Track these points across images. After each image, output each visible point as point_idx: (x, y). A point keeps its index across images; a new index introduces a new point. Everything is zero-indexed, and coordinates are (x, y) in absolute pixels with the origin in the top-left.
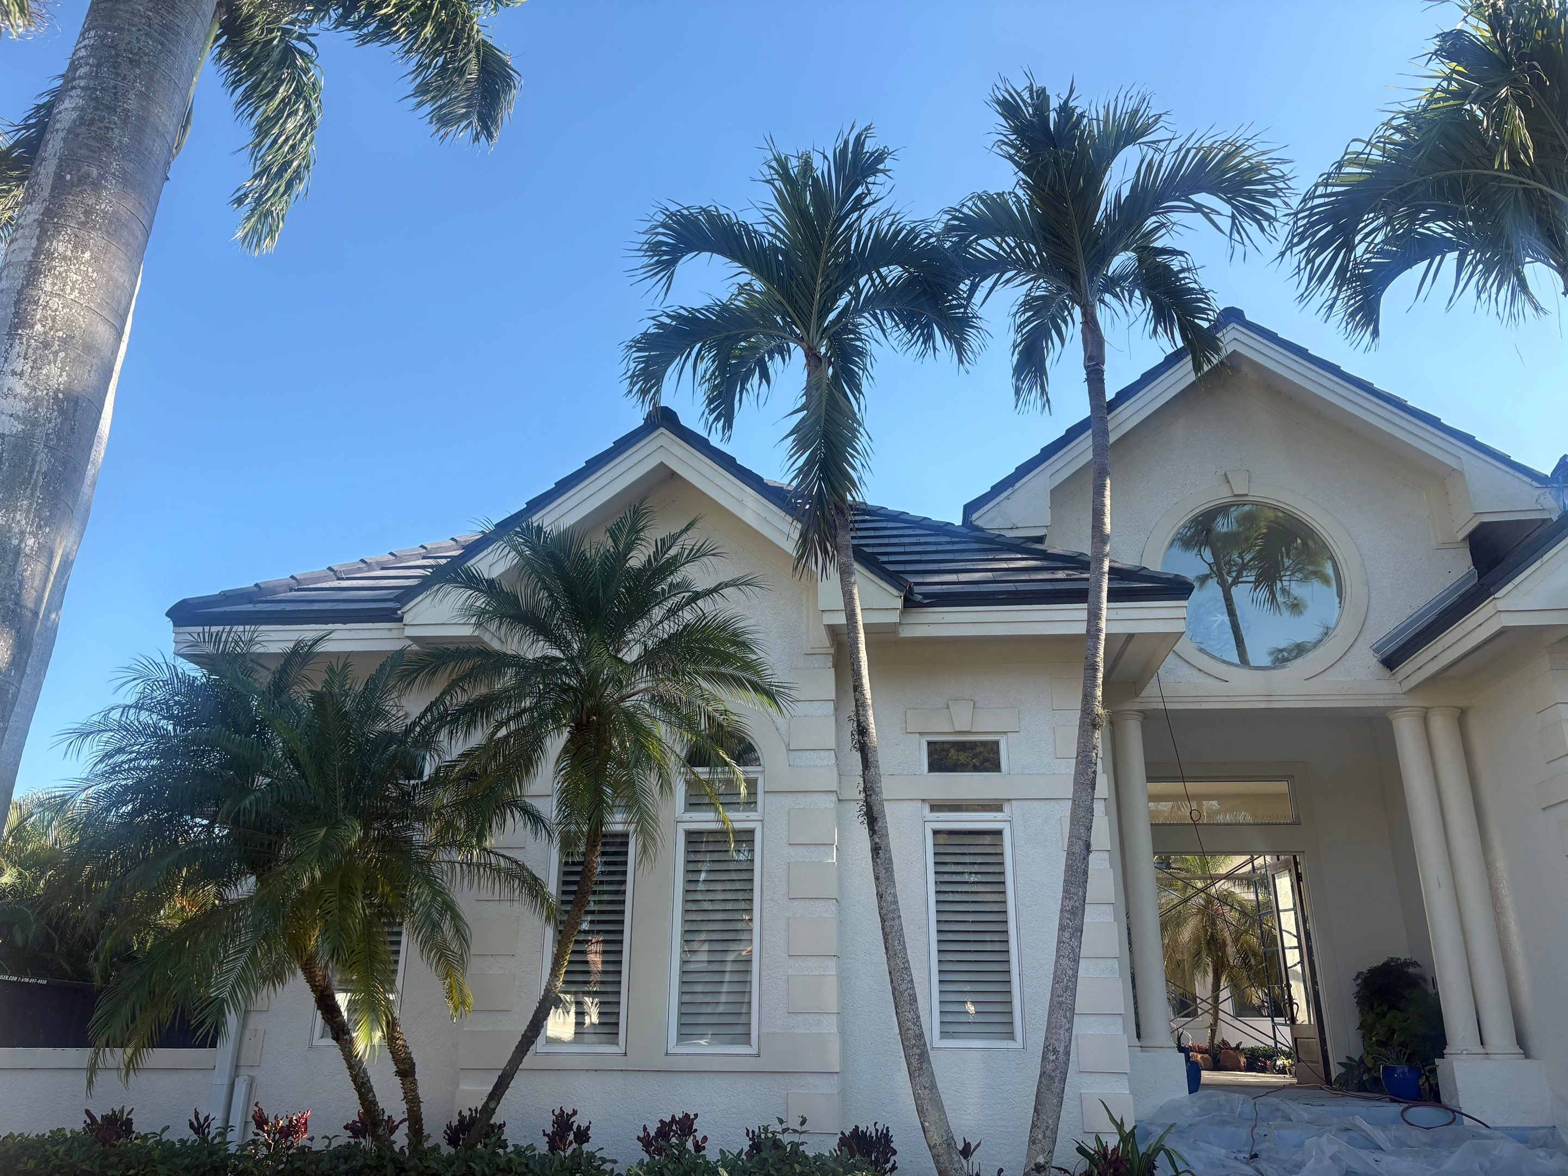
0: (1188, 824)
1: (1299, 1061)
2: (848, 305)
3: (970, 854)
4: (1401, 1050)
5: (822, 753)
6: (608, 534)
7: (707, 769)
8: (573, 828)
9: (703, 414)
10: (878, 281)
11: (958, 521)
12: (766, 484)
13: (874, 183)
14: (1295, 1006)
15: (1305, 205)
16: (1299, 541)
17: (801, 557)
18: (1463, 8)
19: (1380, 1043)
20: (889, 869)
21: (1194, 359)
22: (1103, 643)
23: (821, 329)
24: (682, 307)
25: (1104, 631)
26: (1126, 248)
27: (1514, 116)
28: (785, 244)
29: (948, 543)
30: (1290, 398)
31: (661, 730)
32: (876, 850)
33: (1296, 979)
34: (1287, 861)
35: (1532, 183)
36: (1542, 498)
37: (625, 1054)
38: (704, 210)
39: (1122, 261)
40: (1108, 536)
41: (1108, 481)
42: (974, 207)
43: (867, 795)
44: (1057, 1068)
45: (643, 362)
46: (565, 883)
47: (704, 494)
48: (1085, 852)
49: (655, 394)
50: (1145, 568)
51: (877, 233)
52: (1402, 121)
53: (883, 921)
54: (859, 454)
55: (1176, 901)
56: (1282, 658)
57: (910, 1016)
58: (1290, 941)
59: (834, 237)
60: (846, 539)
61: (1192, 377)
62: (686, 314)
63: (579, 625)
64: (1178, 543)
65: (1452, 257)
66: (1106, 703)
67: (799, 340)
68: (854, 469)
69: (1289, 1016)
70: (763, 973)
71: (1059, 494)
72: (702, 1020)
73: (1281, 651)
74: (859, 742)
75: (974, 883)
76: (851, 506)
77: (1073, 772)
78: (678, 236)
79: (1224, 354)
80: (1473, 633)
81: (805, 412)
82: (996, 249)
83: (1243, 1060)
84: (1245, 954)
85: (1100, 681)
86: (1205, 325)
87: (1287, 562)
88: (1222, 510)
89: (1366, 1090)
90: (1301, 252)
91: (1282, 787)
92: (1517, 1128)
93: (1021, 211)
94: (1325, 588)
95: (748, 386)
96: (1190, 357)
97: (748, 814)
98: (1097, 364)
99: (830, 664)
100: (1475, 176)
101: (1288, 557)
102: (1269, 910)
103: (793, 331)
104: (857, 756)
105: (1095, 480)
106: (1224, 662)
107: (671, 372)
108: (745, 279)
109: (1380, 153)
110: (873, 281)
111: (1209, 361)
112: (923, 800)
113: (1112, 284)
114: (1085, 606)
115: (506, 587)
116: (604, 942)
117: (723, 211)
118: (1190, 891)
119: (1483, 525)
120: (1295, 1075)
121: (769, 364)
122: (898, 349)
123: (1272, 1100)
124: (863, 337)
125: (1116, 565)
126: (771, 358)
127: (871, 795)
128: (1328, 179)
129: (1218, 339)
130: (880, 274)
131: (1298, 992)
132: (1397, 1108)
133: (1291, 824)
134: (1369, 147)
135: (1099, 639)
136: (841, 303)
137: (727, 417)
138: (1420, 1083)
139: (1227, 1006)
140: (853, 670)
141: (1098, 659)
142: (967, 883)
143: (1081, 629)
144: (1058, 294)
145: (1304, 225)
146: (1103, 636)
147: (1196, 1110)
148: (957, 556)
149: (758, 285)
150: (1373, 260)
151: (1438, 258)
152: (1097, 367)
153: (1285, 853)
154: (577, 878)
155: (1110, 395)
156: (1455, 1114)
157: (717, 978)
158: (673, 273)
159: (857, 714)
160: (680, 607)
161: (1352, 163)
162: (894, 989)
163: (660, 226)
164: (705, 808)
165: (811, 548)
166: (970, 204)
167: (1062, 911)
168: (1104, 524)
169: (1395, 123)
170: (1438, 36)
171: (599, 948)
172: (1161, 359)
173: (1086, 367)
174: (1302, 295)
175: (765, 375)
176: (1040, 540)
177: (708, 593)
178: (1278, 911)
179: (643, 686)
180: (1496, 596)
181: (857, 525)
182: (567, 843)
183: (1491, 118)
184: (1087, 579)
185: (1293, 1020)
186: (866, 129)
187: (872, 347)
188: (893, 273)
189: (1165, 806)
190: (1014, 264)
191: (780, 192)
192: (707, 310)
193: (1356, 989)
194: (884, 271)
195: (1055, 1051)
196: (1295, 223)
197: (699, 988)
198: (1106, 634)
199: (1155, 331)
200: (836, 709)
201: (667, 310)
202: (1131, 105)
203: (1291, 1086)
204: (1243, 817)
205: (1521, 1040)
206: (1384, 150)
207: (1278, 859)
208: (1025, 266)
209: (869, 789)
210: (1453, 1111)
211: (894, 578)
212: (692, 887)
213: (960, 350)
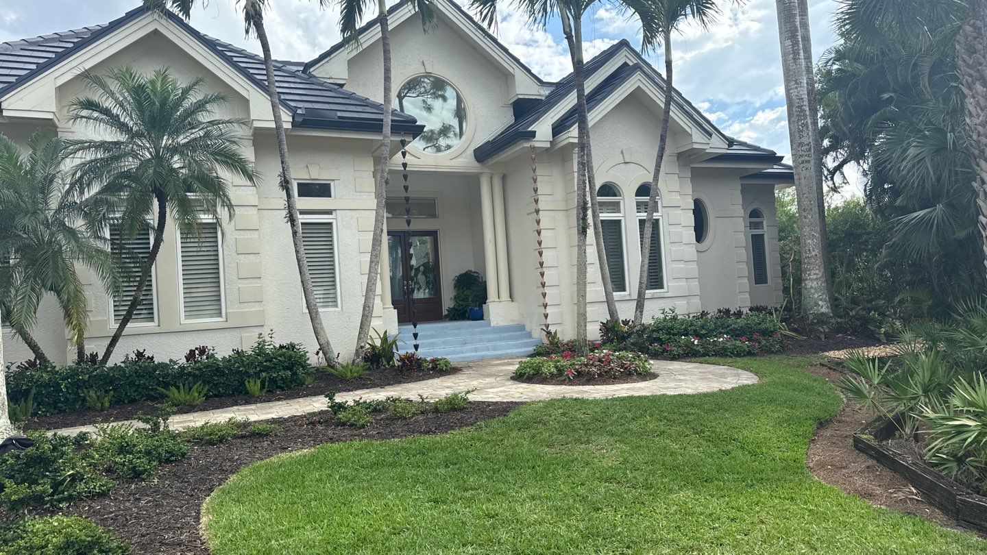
3: (317, 233)
5: (250, 188)
32: (295, 233)
36: (540, 90)
37: (159, 326)
70: (226, 287)
71: (352, 63)
72: (195, 309)
74: (286, 186)
75: (319, 245)
99: (252, 144)
104: (284, 192)
119: (519, 99)
127: (292, 210)
140: (281, 153)
142: (316, 245)
159: (284, 174)
176: (341, 86)
205: (511, 295)
210: (488, 322)
211: (286, 105)
212: (184, 250)
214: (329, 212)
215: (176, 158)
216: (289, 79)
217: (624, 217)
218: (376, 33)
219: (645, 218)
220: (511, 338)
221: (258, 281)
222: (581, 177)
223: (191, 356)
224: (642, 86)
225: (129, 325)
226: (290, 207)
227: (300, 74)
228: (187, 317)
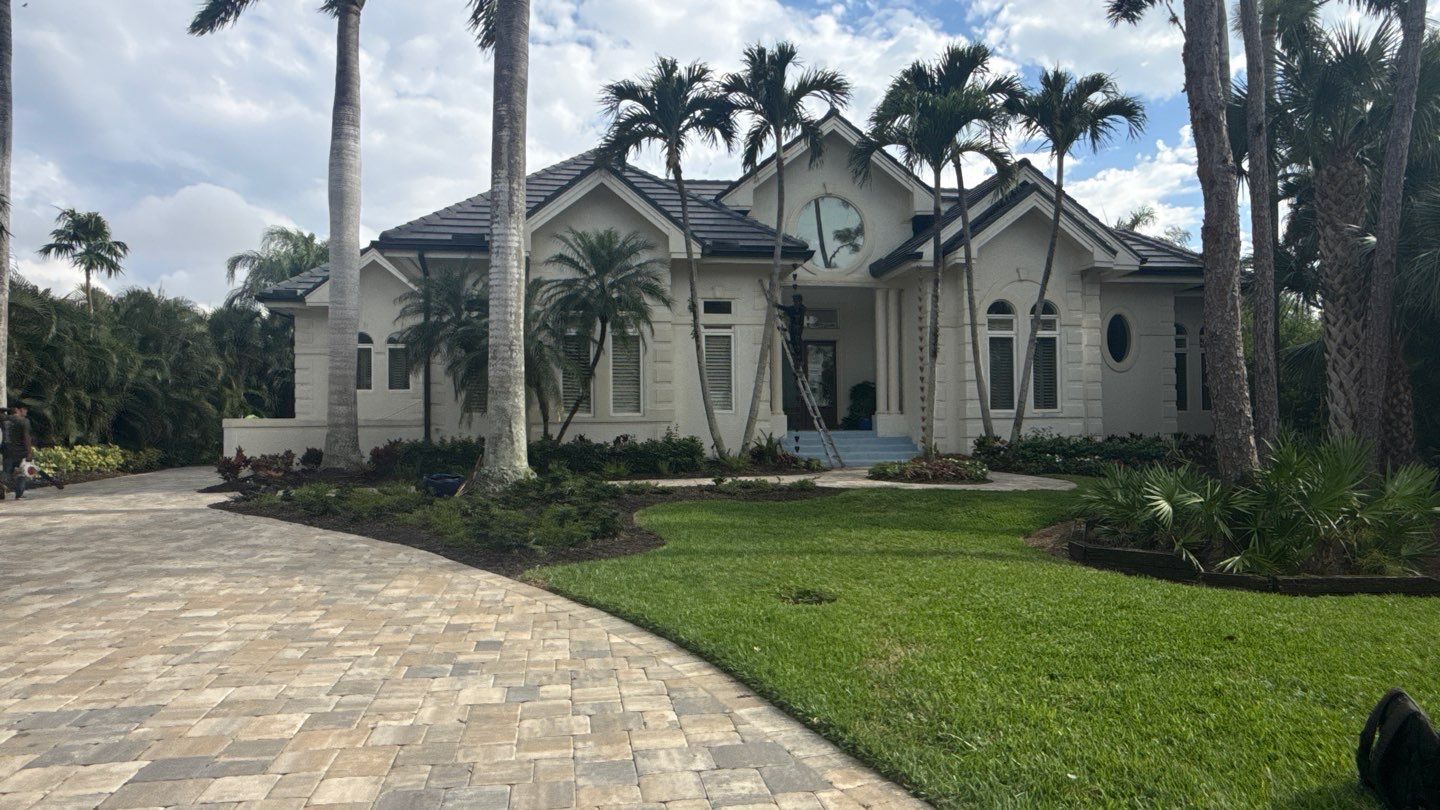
3: (718, 344)
19: (857, 411)
32: (698, 347)
70: (646, 389)
75: (721, 355)
88: (822, 198)
97: (636, 330)
99: (669, 271)
106: (816, 266)
119: (917, 217)
127: (697, 328)
142: (718, 355)
176: (745, 213)
197: (620, 394)
200: (671, 289)
205: (901, 408)
214: (729, 327)
215: (615, 290)
216: (702, 210)
217: (1017, 335)
218: (773, 168)
220: (895, 450)
221: (668, 385)
223: (617, 441)
224: (1039, 206)
225: (576, 415)
226: (696, 325)
227: (712, 204)
228: (615, 411)
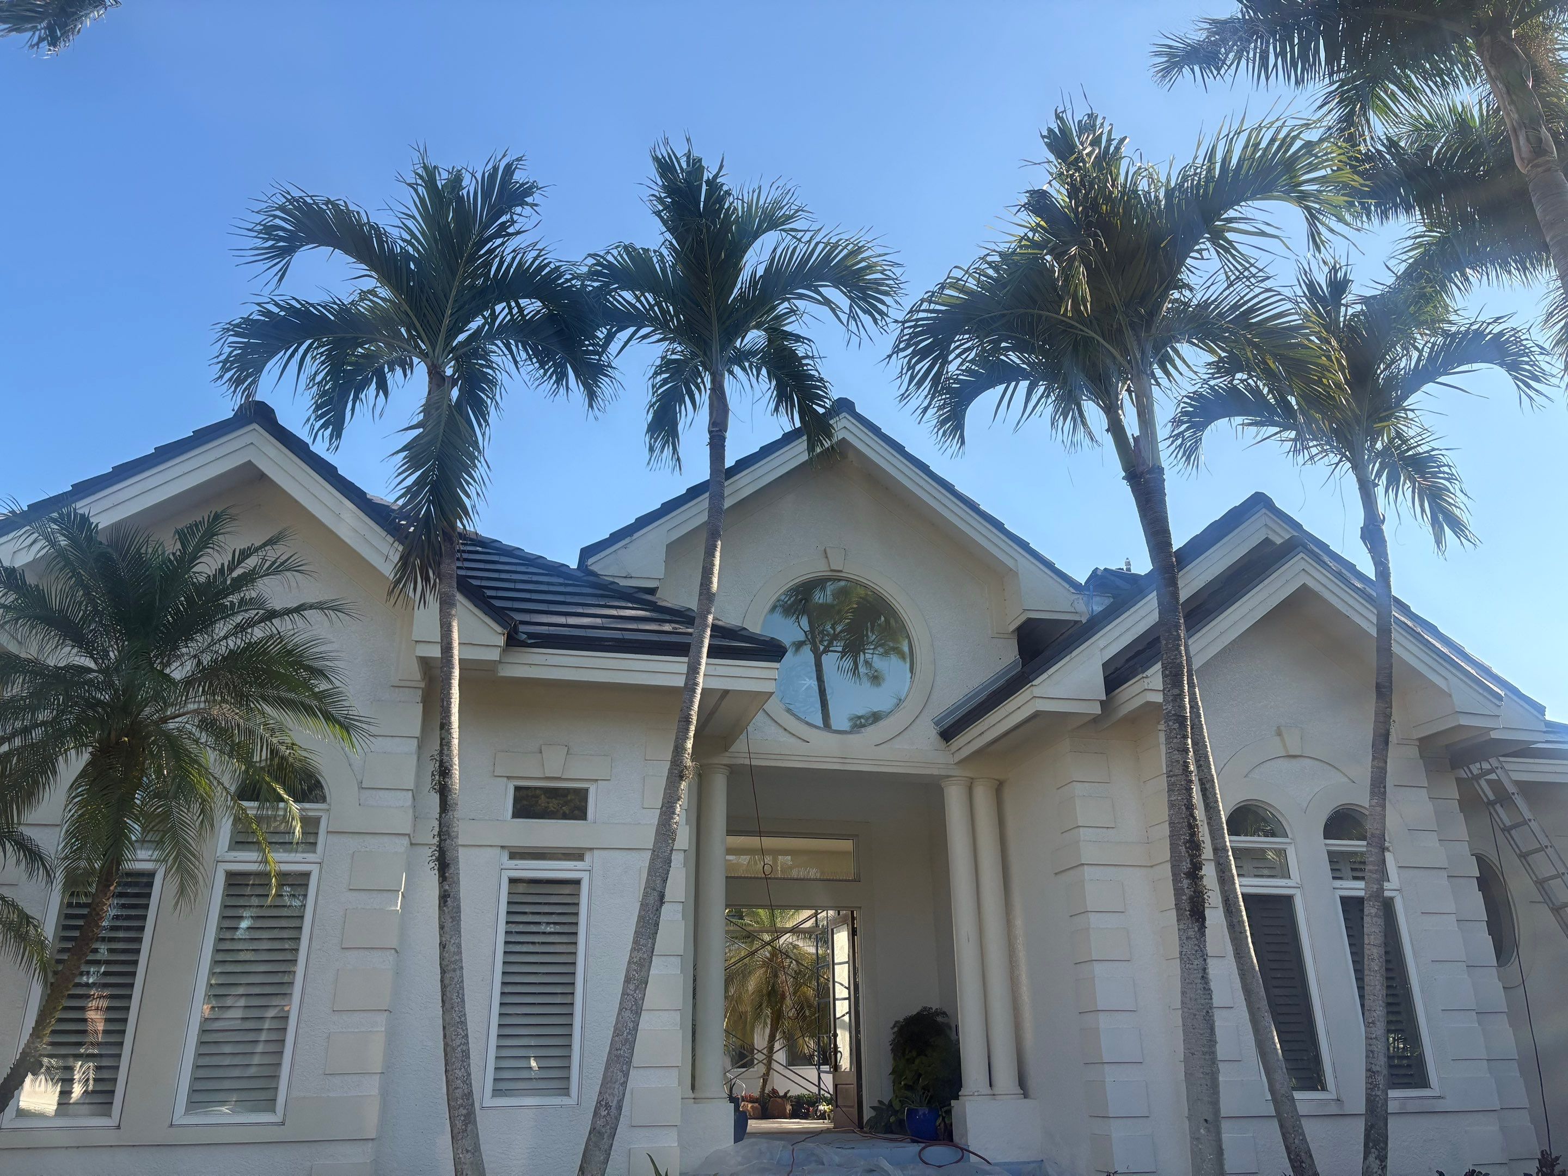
0: (761, 878)
1: (837, 1106)
2: (480, 329)
3: (546, 904)
4: (924, 1093)
5: (398, 793)
6: (177, 536)
7: (256, 804)
8: (83, 864)
9: (308, 420)
10: (515, 311)
11: (574, 565)
12: (370, 500)
13: (520, 215)
14: (839, 1055)
15: (912, 316)
16: (883, 619)
17: (398, 582)
18: (1051, 174)
19: (908, 1087)
20: (456, 919)
21: (809, 440)
22: (698, 696)
23: (449, 348)
24: (294, 298)
25: (701, 685)
26: (758, 327)
27: (1079, 273)
28: (418, 251)
29: (561, 584)
30: (887, 489)
31: (211, 758)
32: (444, 898)
33: (843, 1028)
34: (846, 915)
35: (1090, 332)
36: (1076, 603)
37: (119, 1127)
38: (332, 203)
39: (754, 338)
40: (714, 594)
41: (719, 542)
42: (619, 258)
43: (441, 840)
44: (607, 1123)
45: (240, 348)
46: (66, 928)
47: (296, 502)
48: (658, 903)
49: (250, 385)
50: (745, 629)
51: (520, 263)
52: (997, 258)
53: (443, 972)
54: (475, 481)
55: (743, 954)
56: (860, 723)
57: (459, 1073)
58: (841, 992)
59: (473, 258)
60: (451, 567)
61: (805, 457)
62: (299, 306)
63: (120, 631)
64: (779, 610)
65: (1024, 385)
66: (695, 755)
67: (423, 355)
68: (468, 496)
69: (833, 1063)
70: (300, 1031)
71: (675, 549)
72: (227, 1085)
73: (860, 718)
74: (440, 783)
75: (551, 933)
76: (460, 534)
77: (656, 823)
78: (299, 224)
79: (835, 440)
80: (1013, 714)
81: (421, 430)
82: (634, 301)
83: (789, 1108)
84: (802, 1005)
85: (692, 734)
86: (821, 411)
87: (873, 637)
88: (819, 583)
89: (892, 1132)
90: (905, 357)
91: (847, 845)
92: (1012, 1163)
93: (663, 270)
94: (900, 662)
95: (363, 396)
96: (805, 438)
97: (305, 855)
98: (720, 430)
99: (419, 699)
100: (1047, 317)
101: (873, 633)
102: (825, 964)
103: (418, 346)
104: (437, 797)
105: (707, 540)
106: (808, 723)
107: (273, 366)
108: (370, 283)
109: (975, 283)
110: (510, 309)
111: (822, 444)
112: (502, 847)
113: (741, 357)
114: (686, 659)
115: (31, 580)
116: (111, 997)
117: (352, 207)
118: (757, 944)
119: (1029, 621)
120: (833, 1121)
121: (389, 375)
122: (529, 384)
123: (810, 1145)
124: (494, 365)
125: (720, 623)
126: (392, 369)
127: (445, 840)
128: (932, 296)
129: (831, 425)
130: (518, 305)
131: (843, 1041)
132: (916, 1148)
133: (852, 881)
134: (967, 276)
135: (695, 692)
136: (474, 325)
137: (337, 426)
138: (938, 1123)
139: (780, 1056)
140: (442, 706)
141: (692, 713)
142: (544, 933)
143: (680, 682)
144: (692, 359)
145: (910, 334)
146: (699, 691)
147: (739, 1159)
148: (569, 599)
149: (384, 292)
150: (961, 377)
151: (1013, 384)
152: (719, 433)
153: (845, 908)
154: (81, 923)
155: (729, 462)
156: (964, 1150)
157: (251, 1037)
158: (288, 264)
159: (441, 753)
160: (252, 623)
161: (953, 286)
162: (446, 1045)
163: (277, 209)
164: (252, 846)
165: (411, 572)
166: (615, 252)
167: (629, 963)
168: (711, 582)
169: (989, 259)
170: (1027, 192)
171: (104, 1003)
172: (779, 436)
173: (710, 432)
174: (903, 395)
175: (383, 386)
176: (652, 591)
177: (288, 612)
178: (834, 964)
179: (191, 707)
180: (1034, 683)
181: (465, 556)
182: (73, 882)
183: (1062, 270)
184: (690, 634)
185: (836, 1067)
186: (517, 160)
187: (501, 377)
188: (532, 306)
189: (744, 860)
190: (653, 321)
191: (422, 200)
192: (324, 307)
193: (892, 1037)
194: (523, 302)
195: (608, 1106)
196: (902, 331)
197: (227, 1049)
198: (703, 689)
199: (776, 409)
200: (419, 747)
201: (276, 299)
202: (775, 194)
203: (828, 1131)
204: (813, 873)
205: (1022, 1082)
206: (979, 281)
207: (839, 914)
208: (661, 324)
209: (445, 833)
210: (962, 1149)
211: (498, 614)
212: (228, 935)
213: (592, 396)
214: (576, 855)
217: (1300, 889)
219: (1362, 893)
222: (1177, 756)
224: (1311, 584)
228: (191, 1107)
